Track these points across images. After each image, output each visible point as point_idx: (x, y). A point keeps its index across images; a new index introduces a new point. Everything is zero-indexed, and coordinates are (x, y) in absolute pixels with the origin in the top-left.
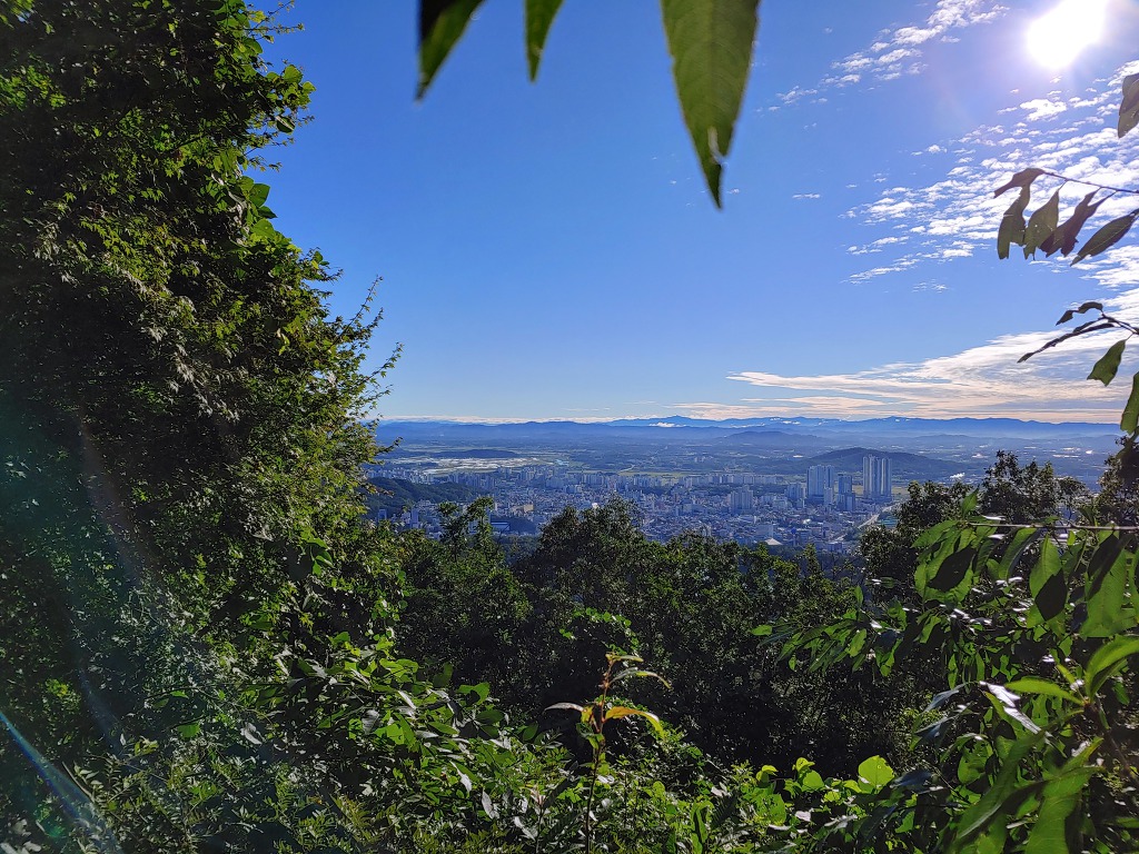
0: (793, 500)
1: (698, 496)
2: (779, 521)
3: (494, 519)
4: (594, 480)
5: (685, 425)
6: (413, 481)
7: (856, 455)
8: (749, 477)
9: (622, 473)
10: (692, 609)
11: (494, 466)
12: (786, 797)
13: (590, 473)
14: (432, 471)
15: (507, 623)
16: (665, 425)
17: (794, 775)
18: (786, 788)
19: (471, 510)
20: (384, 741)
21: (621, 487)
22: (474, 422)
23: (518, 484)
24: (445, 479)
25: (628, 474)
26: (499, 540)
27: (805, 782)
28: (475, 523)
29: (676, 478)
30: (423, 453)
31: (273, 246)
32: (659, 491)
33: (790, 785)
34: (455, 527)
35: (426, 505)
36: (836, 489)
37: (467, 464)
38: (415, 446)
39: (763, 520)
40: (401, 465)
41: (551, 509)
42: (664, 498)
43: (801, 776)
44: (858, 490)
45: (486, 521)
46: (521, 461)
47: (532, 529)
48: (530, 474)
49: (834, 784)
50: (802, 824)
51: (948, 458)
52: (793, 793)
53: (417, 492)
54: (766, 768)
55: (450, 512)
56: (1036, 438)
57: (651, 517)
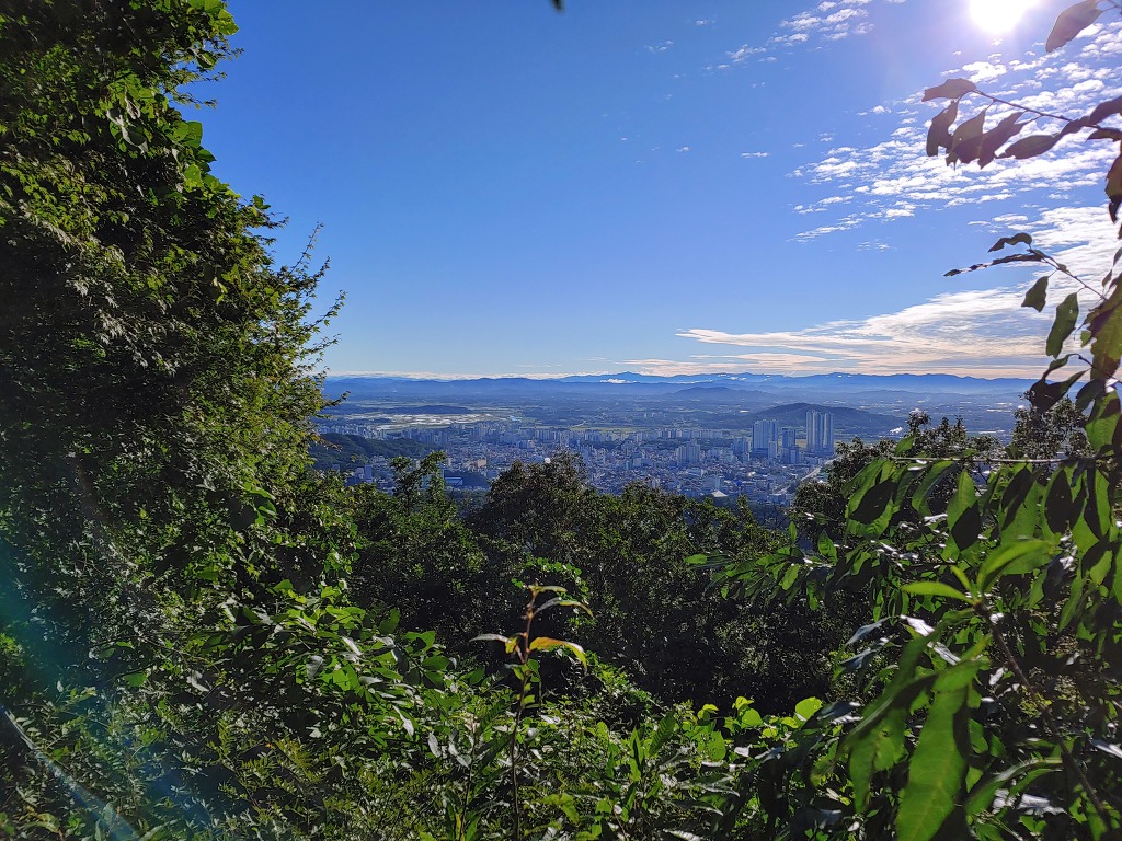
0: (739, 454)
1: (647, 450)
2: (725, 474)
3: (448, 474)
4: (547, 435)
5: (636, 381)
6: (366, 437)
7: (800, 410)
8: (697, 432)
9: (573, 429)
10: (641, 559)
11: (448, 422)
12: (726, 734)
13: (542, 428)
14: (385, 427)
15: (460, 574)
16: (616, 381)
17: (735, 713)
18: (726, 726)
19: (425, 464)
20: (331, 686)
21: (573, 443)
22: (428, 378)
23: (471, 439)
24: (399, 435)
25: (580, 430)
26: (452, 495)
27: (744, 719)
28: (429, 477)
29: (626, 433)
30: (376, 410)
31: (210, 192)
32: (610, 446)
33: (729, 723)
34: (408, 481)
35: (381, 461)
36: (781, 443)
37: (420, 419)
38: (367, 402)
39: (710, 473)
40: (354, 421)
41: (504, 464)
42: (614, 453)
43: (741, 713)
44: (802, 444)
45: (439, 476)
46: (474, 417)
47: (483, 483)
48: (483, 430)
49: (771, 721)
50: (741, 760)
51: (888, 413)
52: (733, 731)
53: (370, 448)
54: (706, 707)
55: (403, 466)
56: (972, 393)
57: (602, 472)
